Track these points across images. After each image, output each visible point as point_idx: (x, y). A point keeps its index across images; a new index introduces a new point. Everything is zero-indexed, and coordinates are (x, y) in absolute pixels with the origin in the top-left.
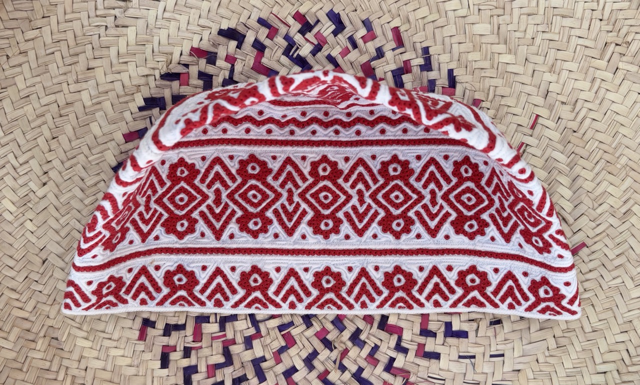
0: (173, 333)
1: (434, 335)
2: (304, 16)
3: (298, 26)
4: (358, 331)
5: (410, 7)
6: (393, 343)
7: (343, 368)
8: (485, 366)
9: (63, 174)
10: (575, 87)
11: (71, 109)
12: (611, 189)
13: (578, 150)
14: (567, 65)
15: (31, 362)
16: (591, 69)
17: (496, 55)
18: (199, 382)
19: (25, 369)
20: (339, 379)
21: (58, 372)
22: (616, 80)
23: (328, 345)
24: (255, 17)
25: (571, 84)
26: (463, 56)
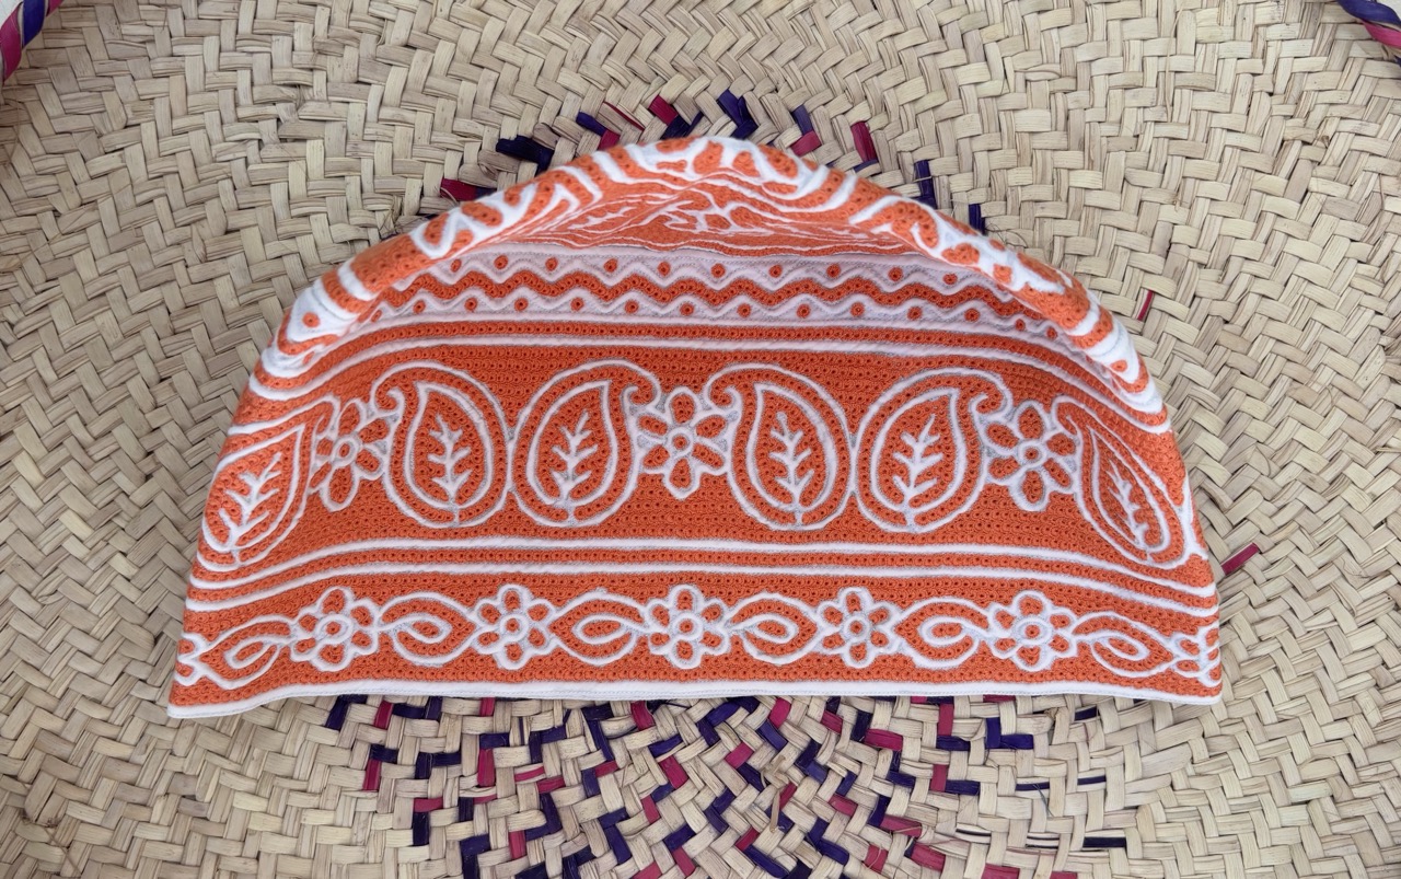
0: (435, 771)
1: (965, 746)
2: (672, 105)
3: (661, 127)
4: (813, 748)
5: (887, 80)
6: (884, 768)
7: (786, 824)
8: (1068, 803)
9: (187, 453)
10: (1223, 232)
11: (195, 317)
12: (1303, 435)
13: (1234, 359)
14: (1207, 189)
15: (141, 849)
16: (1255, 195)
17: (1064, 172)
18: (493, 868)
19: (130, 865)
20: (778, 846)
21: (199, 866)
22: (1304, 214)
23: (753, 777)
24: (571, 110)
25: (1216, 226)
26: (999, 176)
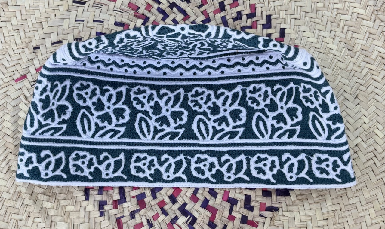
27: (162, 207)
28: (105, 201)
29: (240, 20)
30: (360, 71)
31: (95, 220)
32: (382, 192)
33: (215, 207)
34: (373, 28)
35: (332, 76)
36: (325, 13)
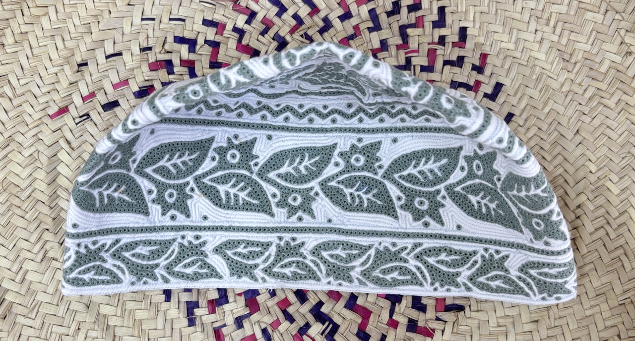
27: (285, 310)
28: (195, 302)
29: (398, 15)
30: (581, 92)
31: (181, 332)
32: (619, 278)
33: (368, 308)
34: (602, 23)
35: (540, 100)
36: (526, 3)
